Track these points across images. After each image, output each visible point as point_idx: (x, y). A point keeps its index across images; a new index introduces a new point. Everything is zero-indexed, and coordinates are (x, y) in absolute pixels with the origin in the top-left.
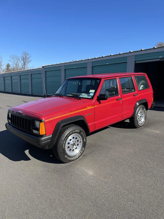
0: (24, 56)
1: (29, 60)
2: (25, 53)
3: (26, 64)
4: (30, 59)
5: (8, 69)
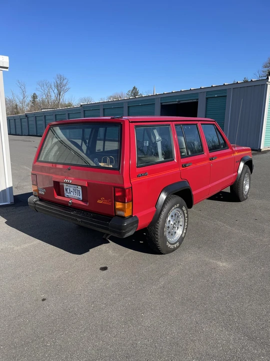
0: (58, 82)
1: (65, 88)
2: (60, 76)
3: (61, 93)
4: (67, 86)
5: (34, 101)
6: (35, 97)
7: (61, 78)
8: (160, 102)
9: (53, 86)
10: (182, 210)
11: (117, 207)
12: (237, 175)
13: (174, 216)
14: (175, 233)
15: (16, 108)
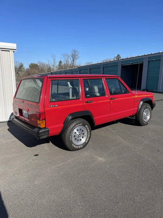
0: (73, 53)
1: (77, 57)
2: (75, 50)
3: (75, 60)
4: (78, 56)
5: (60, 65)
6: (60, 62)
7: (75, 51)
8: (121, 64)
9: (70, 56)
10: (86, 127)
11: (38, 123)
12: (138, 109)
13: (79, 130)
14: (81, 140)
15: (50, 69)
